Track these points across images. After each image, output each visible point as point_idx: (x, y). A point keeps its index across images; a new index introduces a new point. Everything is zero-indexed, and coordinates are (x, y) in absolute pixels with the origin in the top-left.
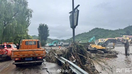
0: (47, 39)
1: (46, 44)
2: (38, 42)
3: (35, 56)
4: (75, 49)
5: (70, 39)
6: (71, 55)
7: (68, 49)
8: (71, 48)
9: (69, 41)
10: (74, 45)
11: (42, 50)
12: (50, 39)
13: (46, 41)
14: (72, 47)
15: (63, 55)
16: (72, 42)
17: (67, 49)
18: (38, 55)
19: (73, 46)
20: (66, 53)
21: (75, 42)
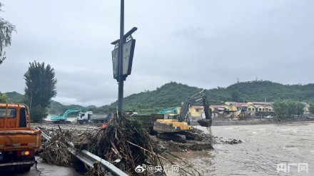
0: (49, 103)
1: (45, 116)
3: (11, 147)
4: (123, 131)
6: (111, 146)
9: (108, 110)
10: (120, 121)
11: (33, 132)
12: (58, 103)
13: (47, 108)
14: (113, 127)
15: (91, 145)
16: (116, 114)
17: (103, 131)
18: (22, 145)
19: (117, 124)
20: (97, 141)
21: (122, 115)
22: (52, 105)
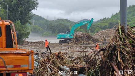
0: (30, 18)
1: (27, 35)
2: (8, 28)
3: (4, 69)
4: (128, 52)
5: (113, 16)
6: (114, 70)
7: (104, 50)
8: (114, 48)
9: (107, 25)
10: (124, 39)
11: (24, 52)
12: (40, 18)
13: (27, 25)
14: (115, 46)
15: (89, 69)
16: (118, 30)
17: (102, 52)
19: (120, 43)
20: (96, 64)
21: (126, 31)
22: (33, 21)
